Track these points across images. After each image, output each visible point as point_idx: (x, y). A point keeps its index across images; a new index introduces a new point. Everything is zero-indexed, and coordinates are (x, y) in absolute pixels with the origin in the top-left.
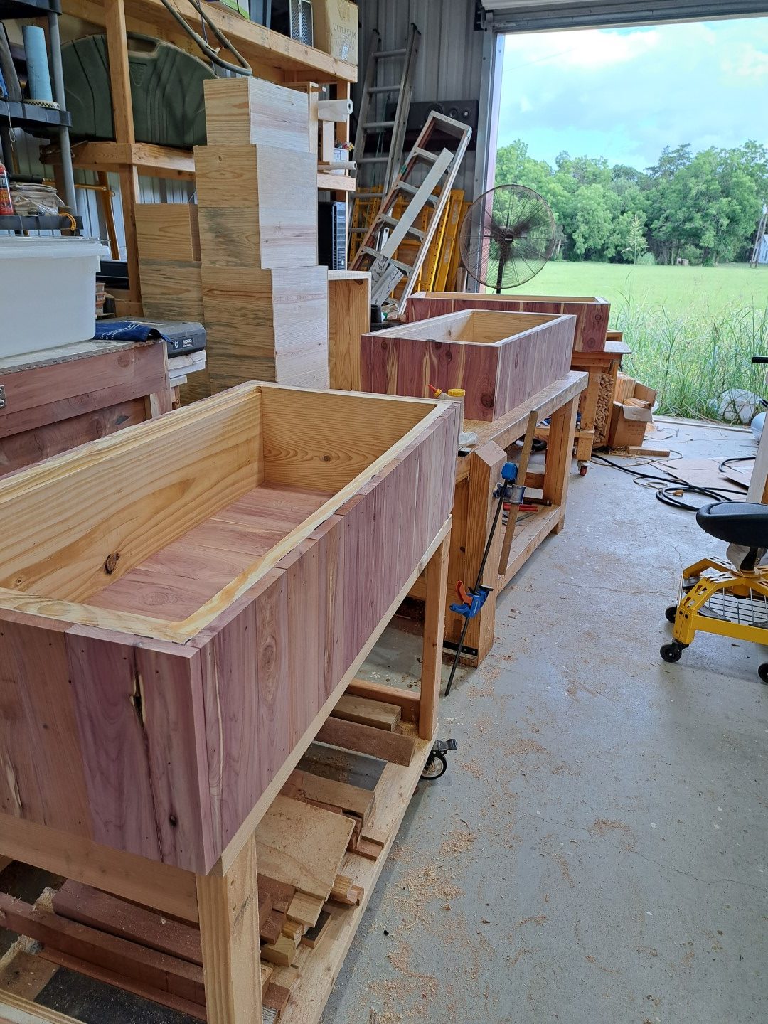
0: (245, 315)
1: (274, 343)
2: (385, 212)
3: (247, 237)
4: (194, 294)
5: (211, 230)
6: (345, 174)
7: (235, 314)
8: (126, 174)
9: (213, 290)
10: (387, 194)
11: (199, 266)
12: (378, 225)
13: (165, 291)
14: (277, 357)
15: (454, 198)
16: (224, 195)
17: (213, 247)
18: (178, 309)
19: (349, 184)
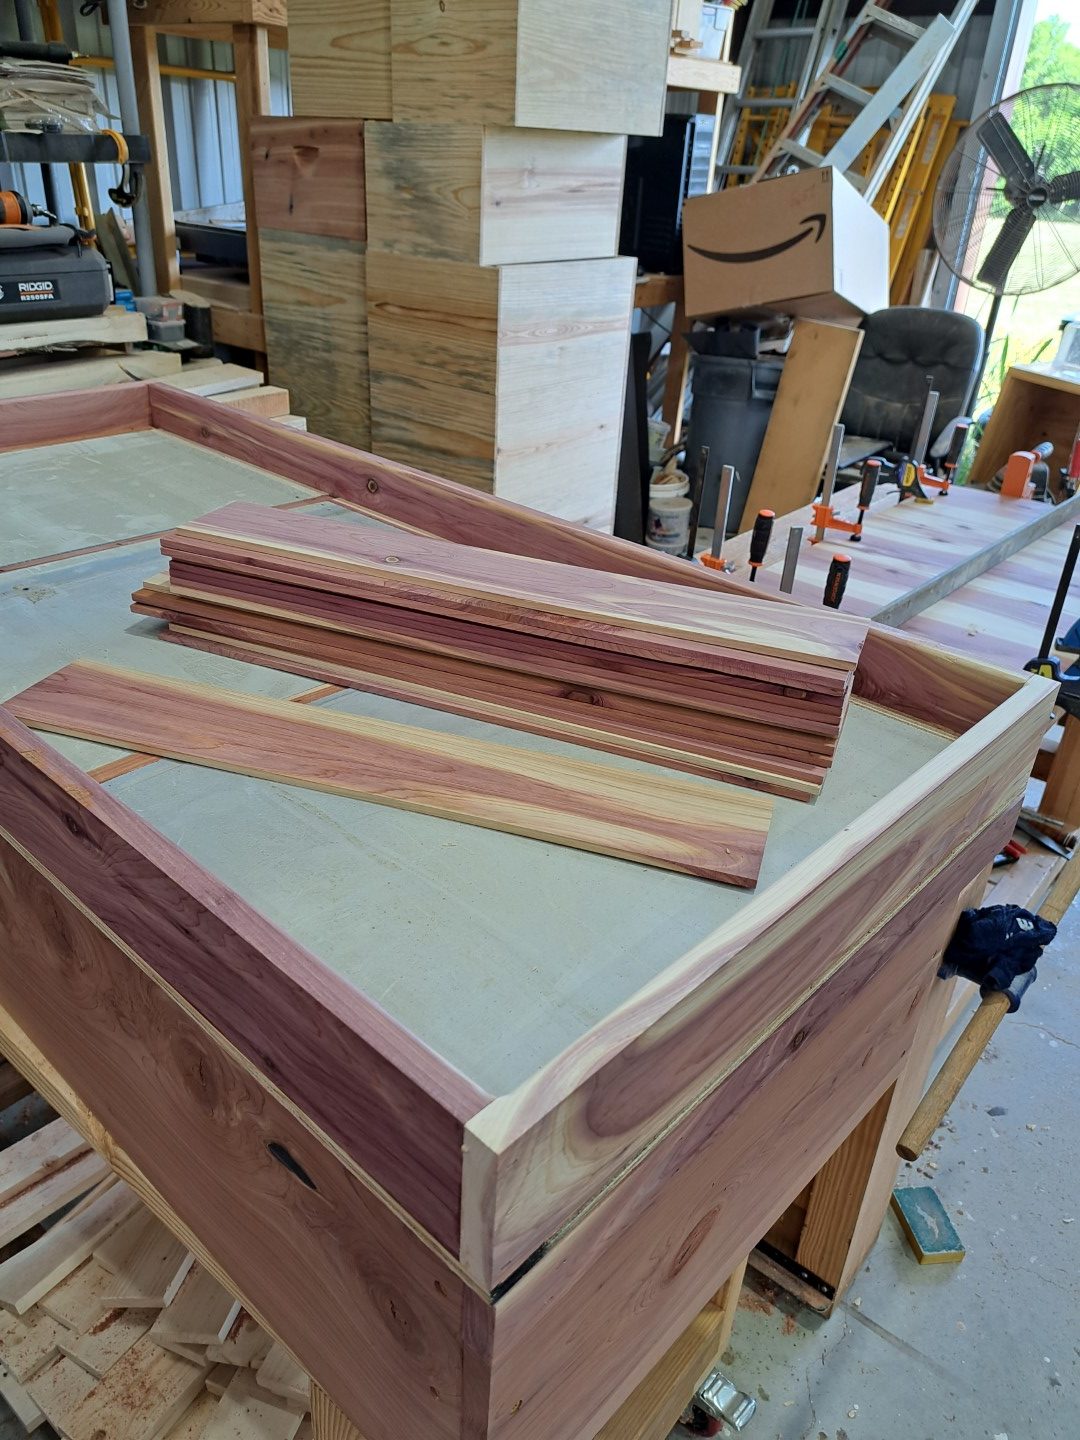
0: (441, 365)
1: (493, 430)
2: (795, 134)
3: (455, 192)
4: (352, 309)
5: (389, 172)
6: (721, 58)
7: (427, 360)
8: (244, 46)
9: (386, 304)
10: (802, 101)
11: (362, 251)
12: (775, 161)
13: (302, 297)
14: (499, 459)
15: (934, 111)
16: (445, 95)
17: (389, 211)
18: (323, 337)
19: (728, 79)
